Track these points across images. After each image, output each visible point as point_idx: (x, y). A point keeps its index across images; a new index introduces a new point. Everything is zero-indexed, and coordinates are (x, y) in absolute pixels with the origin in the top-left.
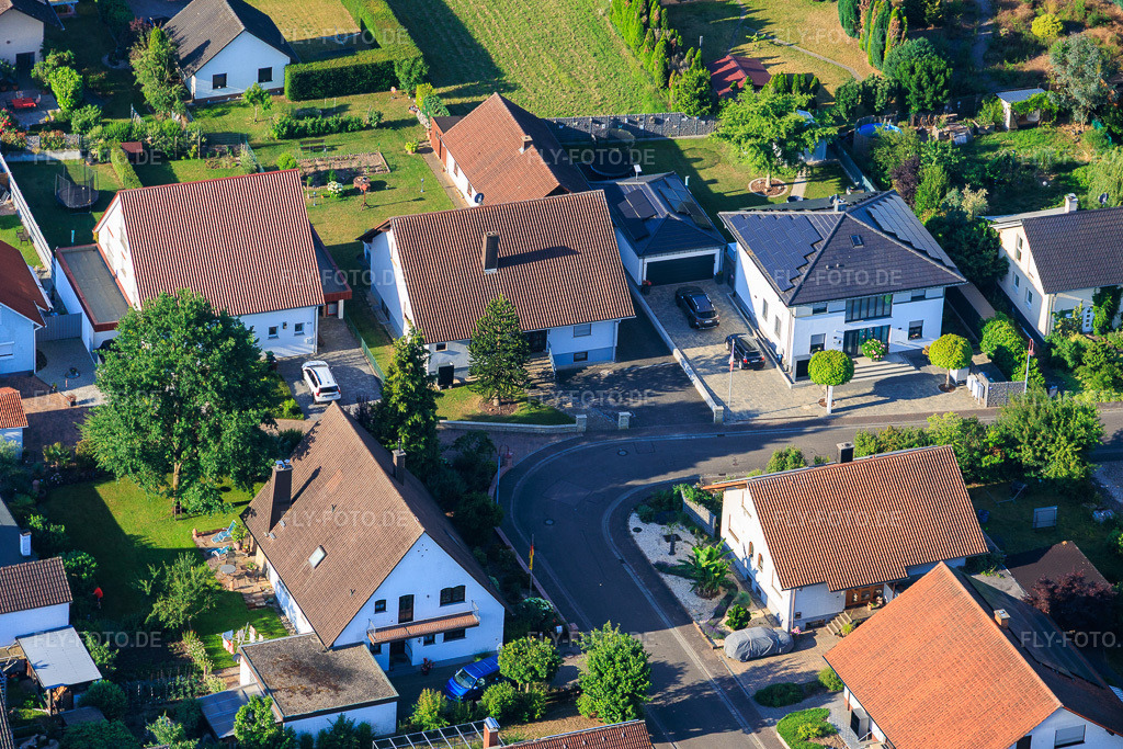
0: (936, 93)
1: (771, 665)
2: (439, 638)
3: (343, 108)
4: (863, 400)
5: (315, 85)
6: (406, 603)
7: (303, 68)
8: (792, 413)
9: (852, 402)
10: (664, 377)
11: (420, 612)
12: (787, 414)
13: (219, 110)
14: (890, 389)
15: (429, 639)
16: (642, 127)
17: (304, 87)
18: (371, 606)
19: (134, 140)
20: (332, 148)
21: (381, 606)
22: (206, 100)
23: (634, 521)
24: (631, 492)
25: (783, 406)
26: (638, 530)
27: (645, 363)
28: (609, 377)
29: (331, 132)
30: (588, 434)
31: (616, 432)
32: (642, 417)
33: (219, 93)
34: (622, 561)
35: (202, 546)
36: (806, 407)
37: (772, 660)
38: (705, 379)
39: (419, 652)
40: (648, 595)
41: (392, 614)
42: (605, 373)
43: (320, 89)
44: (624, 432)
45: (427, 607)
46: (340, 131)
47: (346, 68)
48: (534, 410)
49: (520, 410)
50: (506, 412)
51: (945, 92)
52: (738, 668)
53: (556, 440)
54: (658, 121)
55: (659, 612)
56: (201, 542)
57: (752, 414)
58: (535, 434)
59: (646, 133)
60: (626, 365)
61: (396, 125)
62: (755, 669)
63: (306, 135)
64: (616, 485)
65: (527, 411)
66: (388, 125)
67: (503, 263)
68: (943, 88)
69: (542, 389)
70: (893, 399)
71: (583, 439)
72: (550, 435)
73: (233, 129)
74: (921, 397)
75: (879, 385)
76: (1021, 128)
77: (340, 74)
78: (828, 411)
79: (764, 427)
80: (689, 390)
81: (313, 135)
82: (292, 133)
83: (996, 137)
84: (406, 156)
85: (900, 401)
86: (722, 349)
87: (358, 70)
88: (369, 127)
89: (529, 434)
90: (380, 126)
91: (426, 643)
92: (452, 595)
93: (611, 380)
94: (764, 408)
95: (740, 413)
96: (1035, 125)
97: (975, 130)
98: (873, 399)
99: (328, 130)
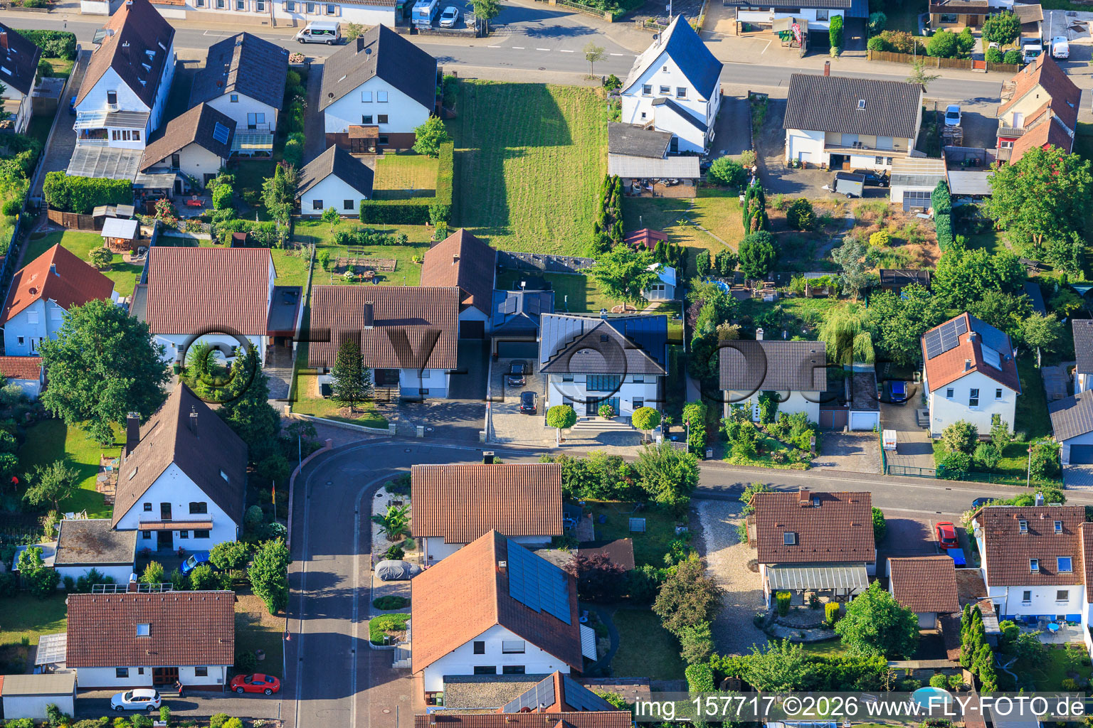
0: (758, 266)
1: (400, 585)
2: (191, 534)
3: (392, 231)
4: (585, 442)
5: (377, 215)
6: (166, 509)
7: (372, 202)
8: (535, 443)
9: (577, 442)
10: (471, 411)
11: (176, 515)
12: (531, 443)
13: (315, 223)
14: (607, 438)
15: (184, 534)
16: (566, 265)
17: (370, 214)
18: (141, 506)
19: (243, 232)
20: (369, 254)
21: (148, 507)
22: (309, 215)
23: (382, 491)
24: (395, 474)
25: (532, 438)
26: (380, 496)
27: (464, 402)
28: (437, 406)
29: (373, 244)
30: (394, 438)
31: (414, 438)
32: (439, 432)
33: (317, 212)
34: (357, 512)
35: (103, 464)
36: (546, 441)
37: (402, 582)
38: (494, 417)
39: (178, 542)
40: (357, 532)
41: (156, 514)
42: (435, 404)
43: (381, 217)
44: (420, 439)
45: (181, 513)
46: (379, 244)
47: (398, 206)
48: (372, 418)
49: (362, 418)
50: (354, 418)
51: (765, 266)
52: (378, 583)
53: (372, 437)
54: (577, 262)
55: (356, 544)
56: (103, 462)
57: (507, 440)
58: (362, 433)
59: (569, 270)
60: (452, 401)
61: (416, 245)
62: (388, 586)
63: (357, 244)
64: (388, 468)
65: (367, 419)
66: (411, 244)
67: (377, 323)
68: (763, 264)
69: (387, 407)
70: (605, 444)
71: (390, 439)
72: (371, 434)
73: (314, 235)
74: (624, 445)
75: (602, 434)
76: (815, 297)
77: (394, 210)
78: (556, 445)
79: (510, 449)
80: (480, 421)
81: (361, 244)
82: (346, 241)
83: (796, 300)
84: (411, 263)
85: (609, 446)
86: (518, 400)
87: (406, 208)
88: (398, 244)
89: (358, 432)
90: (405, 244)
91: (182, 537)
92: (197, 508)
93: (436, 408)
94: (519, 438)
95: (501, 439)
96: (826, 297)
97: (782, 295)
98: (592, 442)
99: (371, 243)
